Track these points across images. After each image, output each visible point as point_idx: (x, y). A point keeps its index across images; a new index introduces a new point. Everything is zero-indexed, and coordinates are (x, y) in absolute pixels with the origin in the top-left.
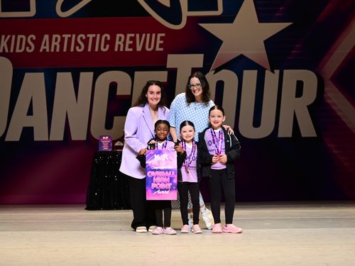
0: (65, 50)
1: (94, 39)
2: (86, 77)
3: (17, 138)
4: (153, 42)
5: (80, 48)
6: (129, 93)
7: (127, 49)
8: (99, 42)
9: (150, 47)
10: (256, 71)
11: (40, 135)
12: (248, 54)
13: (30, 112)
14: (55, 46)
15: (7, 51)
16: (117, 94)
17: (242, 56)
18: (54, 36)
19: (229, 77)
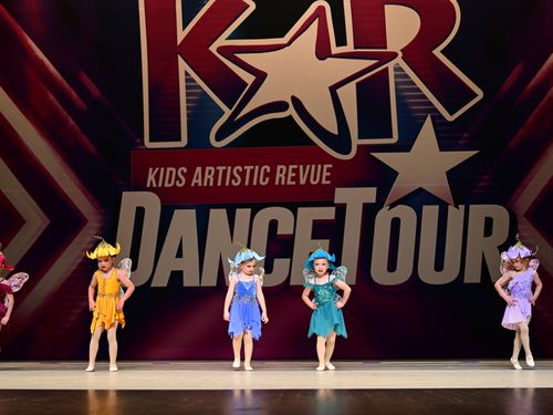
0: (219, 184)
1: (252, 172)
2: (243, 214)
3: (164, 283)
4: (319, 175)
5: (236, 181)
6: (292, 232)
7: (289, 183)
8: (258, 175)
9: (315, 179)
10: (437, 207)
11: (190, 281)
12: (428, 187)
13: (179, 254)
14: (209, 180)
15: (155, 185)
16: (279, 233)
17: (421, 190)
18: (208, 168)
19: (406, 213)
